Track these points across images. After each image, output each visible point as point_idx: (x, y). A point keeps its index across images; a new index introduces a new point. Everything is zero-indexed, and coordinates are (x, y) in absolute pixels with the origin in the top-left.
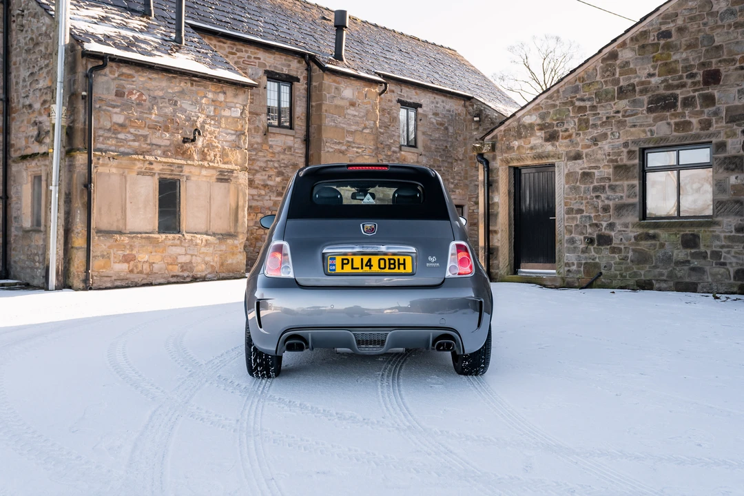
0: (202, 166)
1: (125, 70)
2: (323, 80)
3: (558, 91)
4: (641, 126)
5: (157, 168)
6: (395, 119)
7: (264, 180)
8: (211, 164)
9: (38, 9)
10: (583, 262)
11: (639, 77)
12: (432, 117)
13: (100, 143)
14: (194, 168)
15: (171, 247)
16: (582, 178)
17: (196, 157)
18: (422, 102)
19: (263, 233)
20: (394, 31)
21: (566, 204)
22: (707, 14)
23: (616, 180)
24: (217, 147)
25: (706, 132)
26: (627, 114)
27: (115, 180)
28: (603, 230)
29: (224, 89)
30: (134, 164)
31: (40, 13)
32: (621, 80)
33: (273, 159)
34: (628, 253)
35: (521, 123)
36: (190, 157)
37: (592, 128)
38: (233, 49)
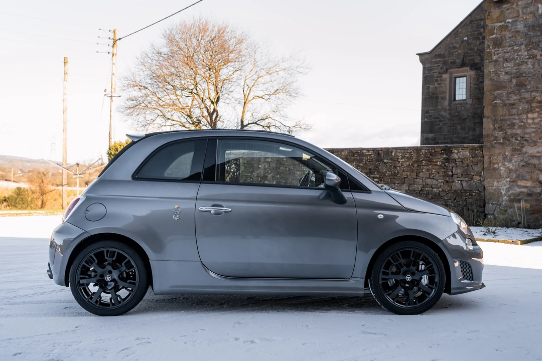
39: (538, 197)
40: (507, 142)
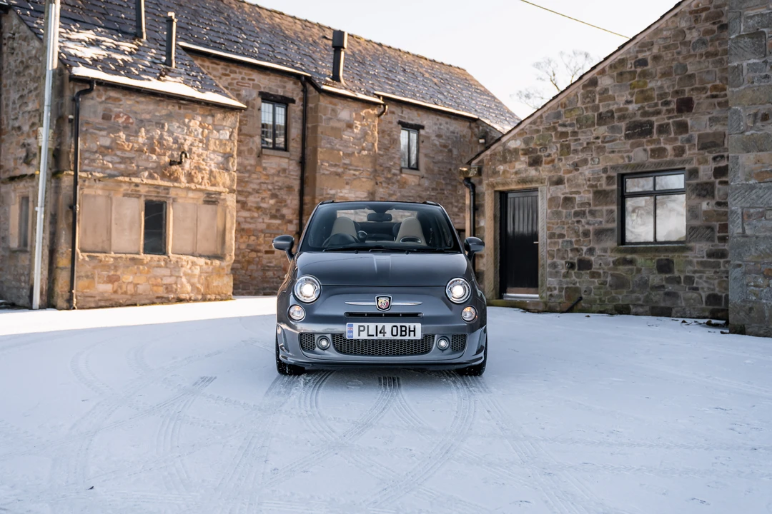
0: (189, 189)
1: (113, 94)
2: (319, 101)
3: (541, 117)
4: (619, 152)
5: (143, 190)
6: (396, 141)
7: (257, 203)
9: (29, 33)
10: (565, 286)
11: (617, 104)
12: (436, 138)
13: (86, 164)
14: (180, 190)
15: (156, 269)
16: (563, 203)
17: (182, 179)
18: (424, 123)
19: (255, 256)
20: (400, 50)
21: (549, 229)
22: (681, 43)
23: (596, 206)
24: (205, 169)
25: (680, 158)
26: (606, 140)
27: (101, 202)
28: (584, 255)
29: (213, 112)
30: (120, 186)
31: (30, 37)
32: (601, 107)
33: (267, 181)
34: (607, 277)
35: (506, 147)
36: (177, 180)
37: (573, 153)
38: (226, 70)
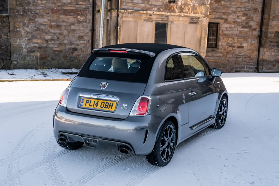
0: (180, 16)
5: (154, 17)
7: (234, 19)
8: (185, 14)
13: (124, 5)
14: (175, 17)
17: (177, 10)
19: (231, 49)
24: (190, 4)
27: (132, 24)
30: (142, 16)
33: (241, 6)
36: (174, 11)
39: (45, 49)
40: (25, 14)
